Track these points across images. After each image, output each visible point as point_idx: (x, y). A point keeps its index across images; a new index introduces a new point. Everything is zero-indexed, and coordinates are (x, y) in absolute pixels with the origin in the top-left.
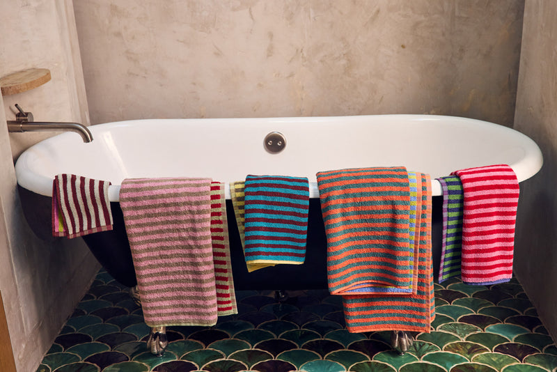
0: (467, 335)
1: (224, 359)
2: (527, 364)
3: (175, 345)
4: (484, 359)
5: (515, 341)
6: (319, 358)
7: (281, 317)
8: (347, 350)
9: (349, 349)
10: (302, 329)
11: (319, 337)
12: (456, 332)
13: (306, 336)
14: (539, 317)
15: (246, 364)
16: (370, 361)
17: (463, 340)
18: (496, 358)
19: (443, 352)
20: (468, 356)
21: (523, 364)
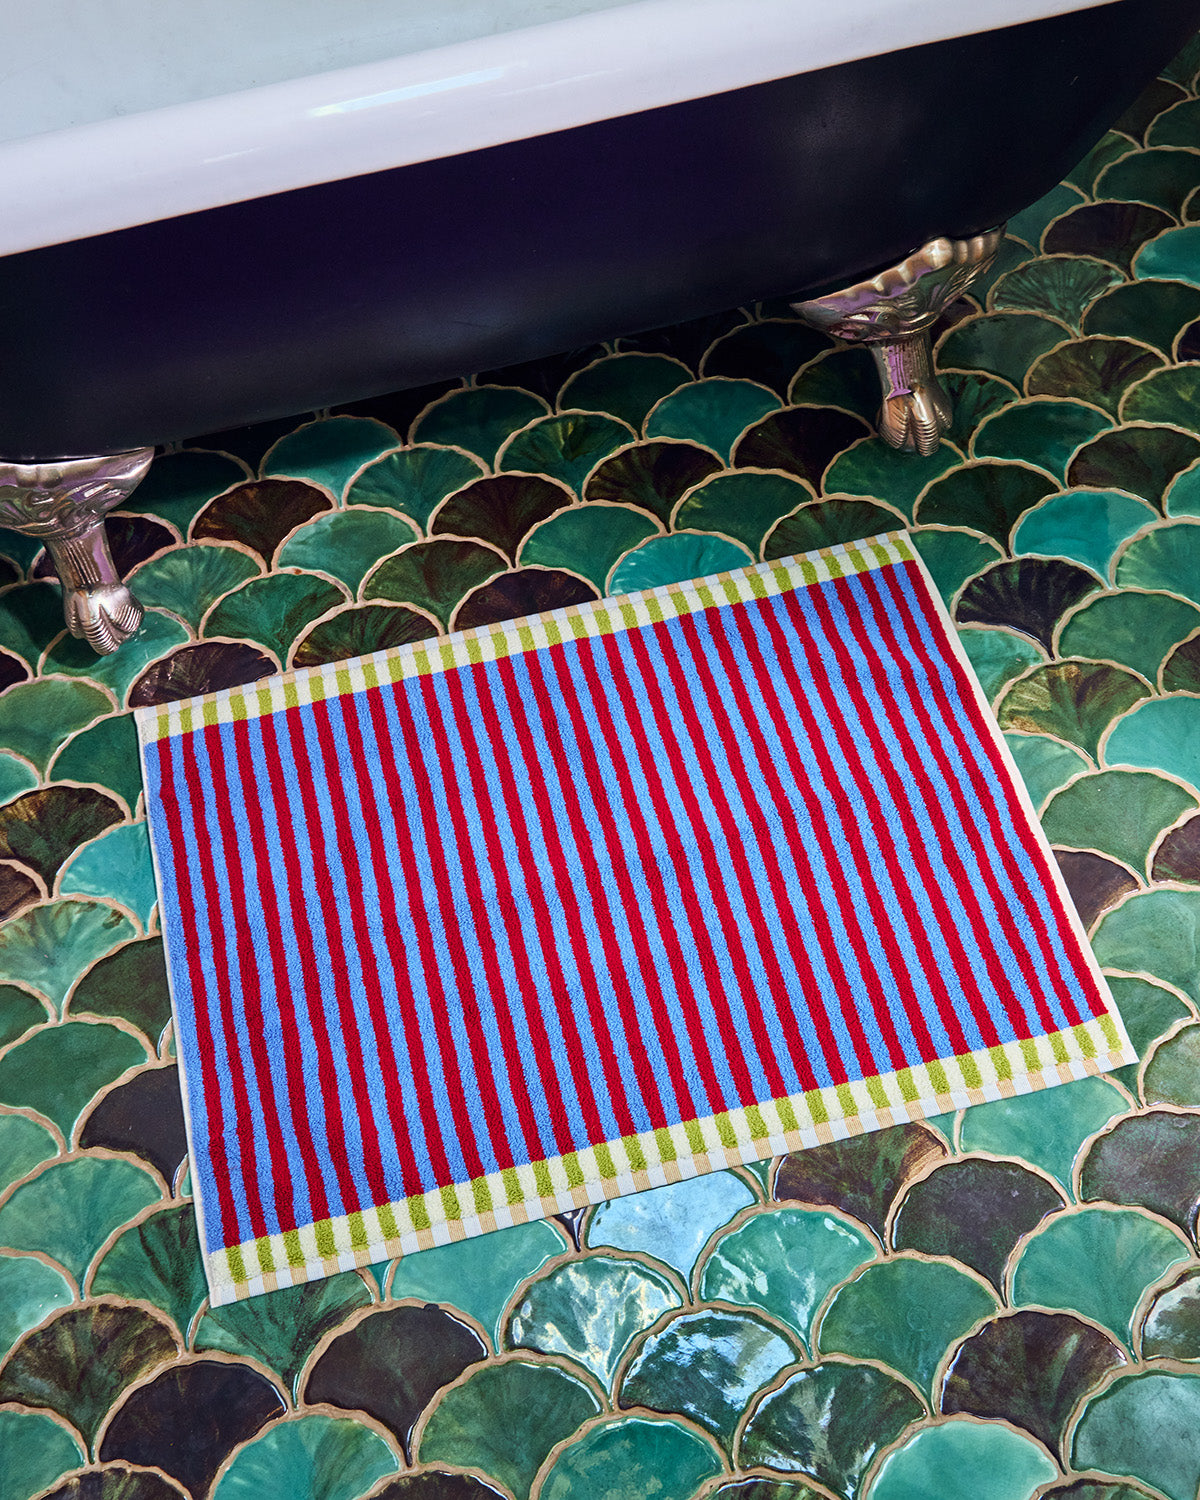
0: (1085, 309)
1: (348, 605)
3: (158, 573)
4: (1156, 403)
7: (475, 374)
8: (731, 471)
9: (738, 464)
10: (559, 413)
11: (627, 437)
12: (1048, 306)
15: (430, 609)
16: (816, 500)
17: (1077, 334)
18: (1190, 387)
19: (1029, 400)
20: (1107, 400)
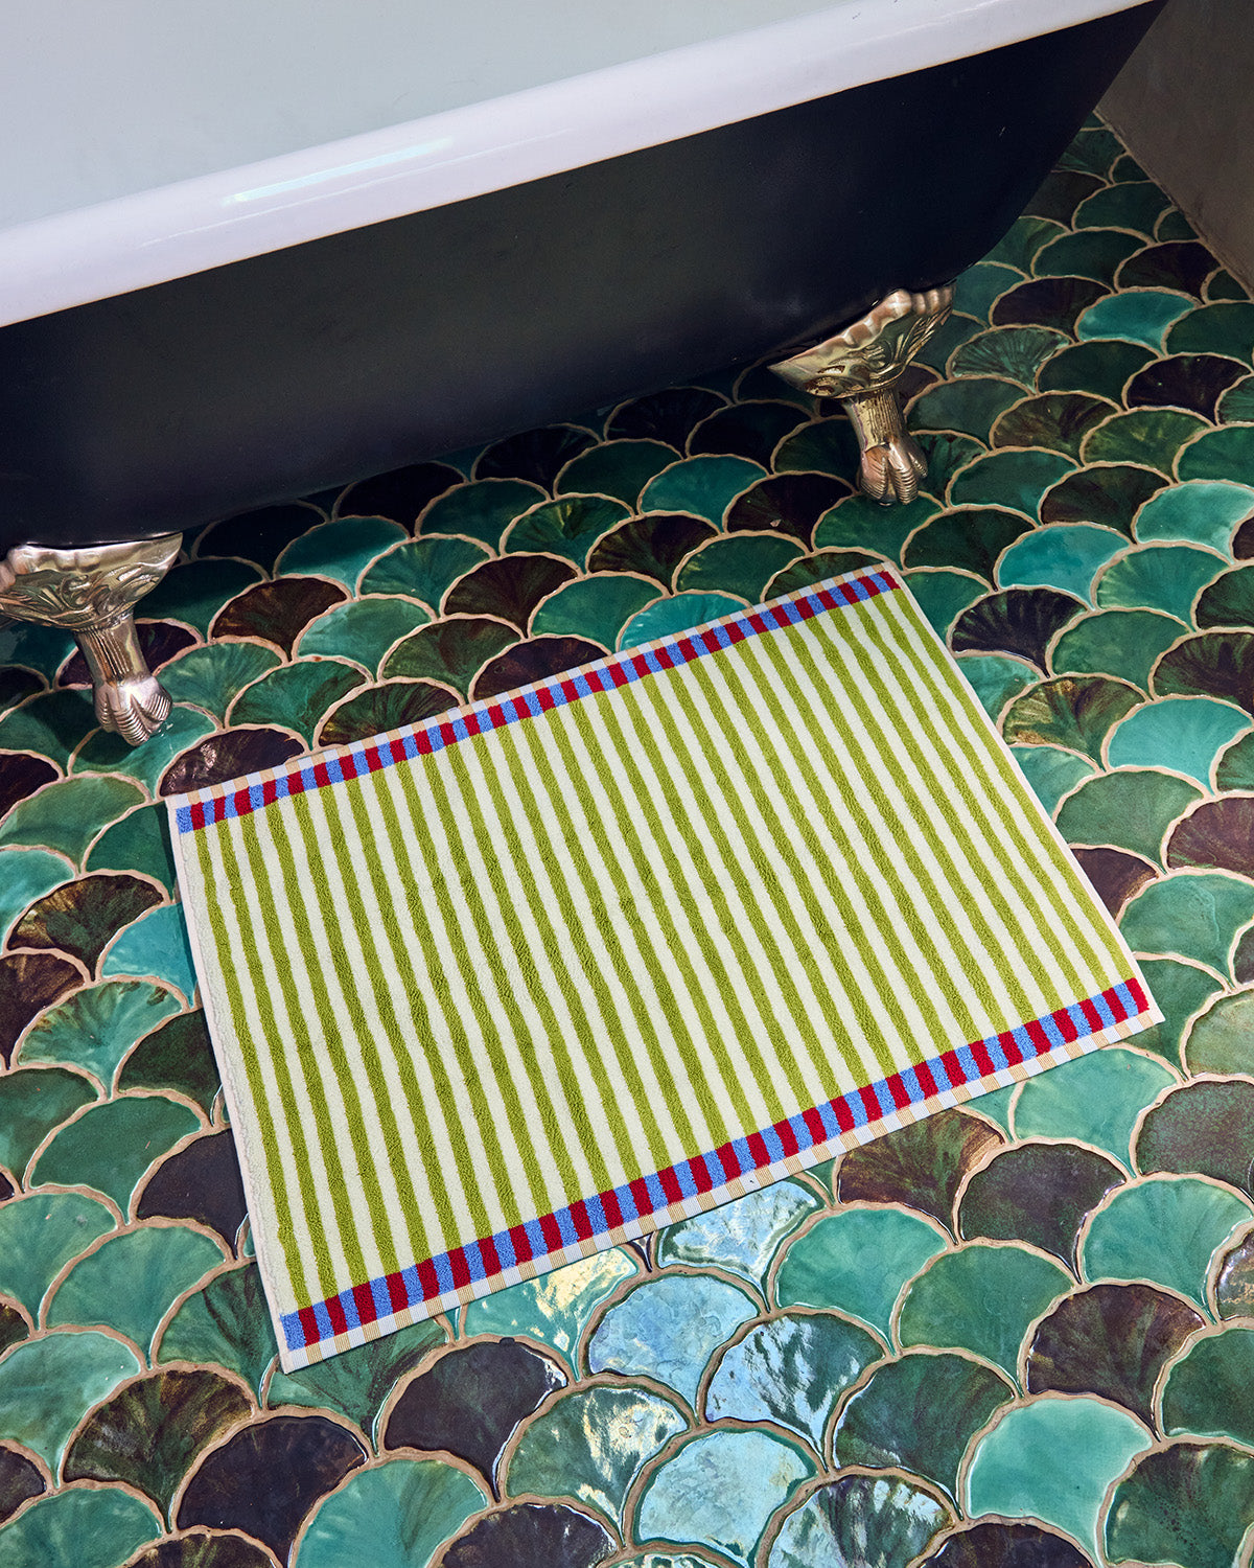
0: (1038, 370)
1: (369, 685)
2: (1231, 424)
3: (182, 672)
4: (1113, 445)
5: (1170, 351)
6: (658, 593)
7: (474, 469)
8: (725, 536)
9: (731, 529)
10: (557, 497)
11: (623, 514)
12: (1002, 370)
13: (583, 519)
14: (1201, 241)
15: (449, 682)
16: (808, 555)
17: (1033, 392)
18: (1145, 430)
19: (996, 452)
20: (1068, 447)
21: (1221, 427)
